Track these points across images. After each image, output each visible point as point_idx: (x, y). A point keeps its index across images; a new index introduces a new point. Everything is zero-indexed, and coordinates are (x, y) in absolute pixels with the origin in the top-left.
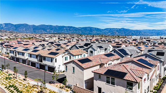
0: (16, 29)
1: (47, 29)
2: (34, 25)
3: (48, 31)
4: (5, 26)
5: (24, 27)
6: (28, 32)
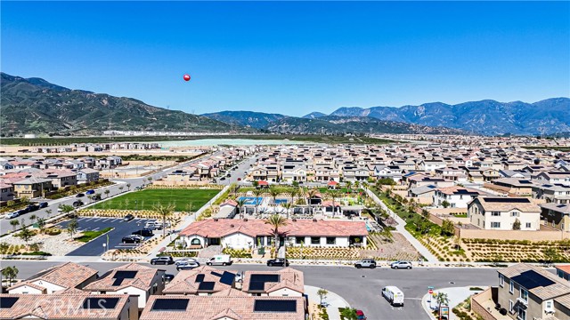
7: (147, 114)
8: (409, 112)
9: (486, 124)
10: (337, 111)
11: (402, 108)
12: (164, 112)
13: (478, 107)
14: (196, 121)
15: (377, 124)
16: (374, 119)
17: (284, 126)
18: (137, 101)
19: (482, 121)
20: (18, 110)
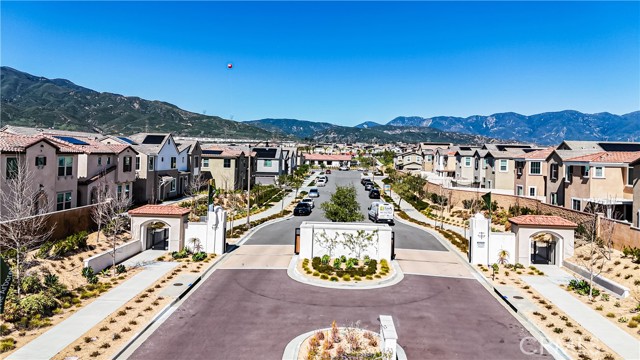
7: (181, 120)
8: (477, 123)
10: (395, 121)
11: (469, 118)
12: (200, 117)
13: (558, 118)
14: (235, 128)
15: (437, 135)
16: (435, 129)
17: (332, 135)
18: (171, 105)
19: (562, 134)
20: (45, 113)
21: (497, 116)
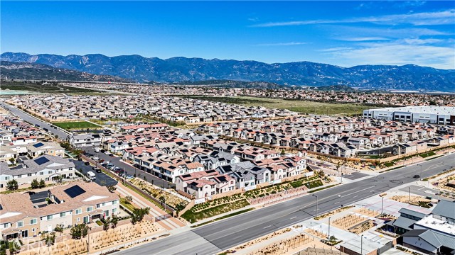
0: (113, 70)
1: (189, 70)
2: (157, 58)
3: (192, 73)
4: (89, 61)
5: (134, 64)
6: (142, 76)
8: (75, 60)
9: (136, 73)
11: (69, 56)
13: (129, 60)
19: (133, 71)
21: (89, 56)
